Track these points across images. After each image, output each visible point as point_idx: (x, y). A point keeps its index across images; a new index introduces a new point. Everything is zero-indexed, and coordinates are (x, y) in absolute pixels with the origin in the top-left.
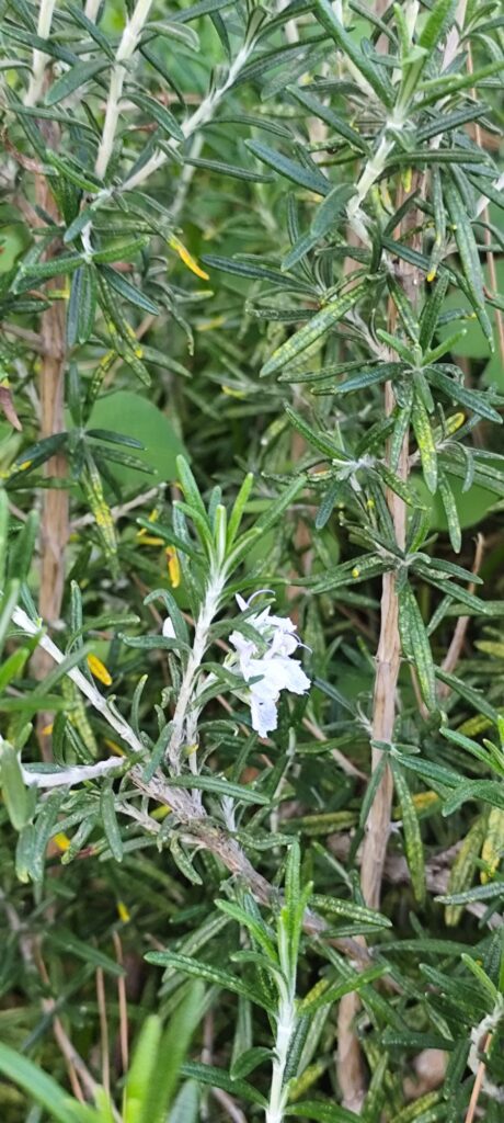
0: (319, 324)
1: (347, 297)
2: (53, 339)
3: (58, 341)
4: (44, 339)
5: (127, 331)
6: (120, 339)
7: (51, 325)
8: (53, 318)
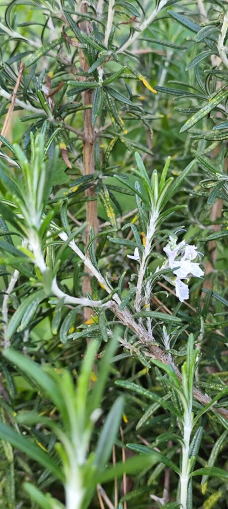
0: (208, 108)
1: (221, 96)
2: (88, 134)
3: (91, 135)
4: (84, 134)
5: (120, 121)
6: (117, 125)
7: (88, 127)
8: (88, 123)
